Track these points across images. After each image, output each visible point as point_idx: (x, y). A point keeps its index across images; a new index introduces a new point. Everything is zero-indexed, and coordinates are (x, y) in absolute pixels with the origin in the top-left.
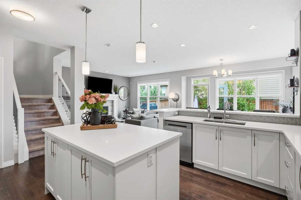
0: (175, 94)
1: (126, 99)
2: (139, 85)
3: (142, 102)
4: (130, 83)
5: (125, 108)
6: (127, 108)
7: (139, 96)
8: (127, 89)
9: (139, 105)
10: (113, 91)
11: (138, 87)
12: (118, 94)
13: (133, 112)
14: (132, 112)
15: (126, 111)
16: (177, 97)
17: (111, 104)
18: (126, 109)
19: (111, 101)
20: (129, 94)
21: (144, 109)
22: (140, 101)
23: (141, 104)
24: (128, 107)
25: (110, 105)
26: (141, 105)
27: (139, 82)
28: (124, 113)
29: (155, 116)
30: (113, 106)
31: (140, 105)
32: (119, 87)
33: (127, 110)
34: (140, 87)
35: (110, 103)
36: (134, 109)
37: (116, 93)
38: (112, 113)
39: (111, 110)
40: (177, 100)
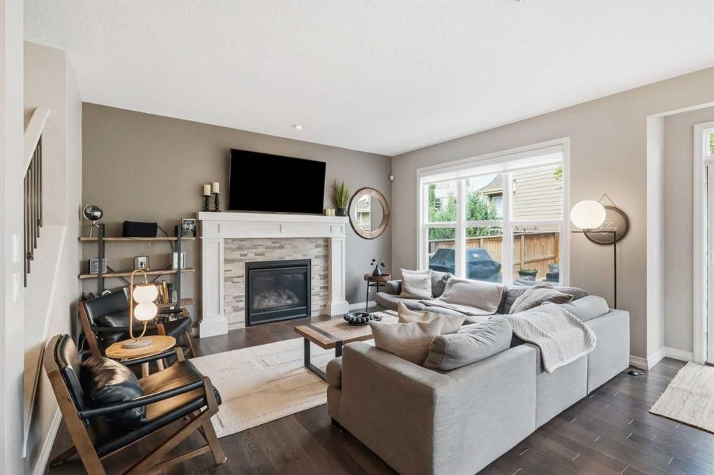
0: (607, 207)
1: (377, 232)
2: (424, 183)
3: (433, 245)
4: (392, 178)
5: (373, 268)
6: (380, 265)
7: (425, 219)
8: (381, 198)
9: (424, 256)
10: (327, 203)
11: (421, 188)
12: (349, 215)
13: (400, 284)
14: (395, 283)
15: (375, 279)
16: (615, 224)
17: (320, 251)
18: (376, 270)
19: (321, 242)
20: (387, 217)
21: (444, 274)
22: (427, 242)
23: (430, 252)
24: (382, 264)
25: (316, 257)
26: (433, 254)
27: (423, 169)
28: (368, 285)
29: (521, 335)
30: (327, 257)
31: (428, 255)
32: (350, 189)
33: (380, 273)
34: (427, 187)
35: (317, 246)
36: (406, 274)
37: (339, 212)
38: (327, 283)
39: (322, 273)
40: (613, 238)
